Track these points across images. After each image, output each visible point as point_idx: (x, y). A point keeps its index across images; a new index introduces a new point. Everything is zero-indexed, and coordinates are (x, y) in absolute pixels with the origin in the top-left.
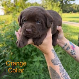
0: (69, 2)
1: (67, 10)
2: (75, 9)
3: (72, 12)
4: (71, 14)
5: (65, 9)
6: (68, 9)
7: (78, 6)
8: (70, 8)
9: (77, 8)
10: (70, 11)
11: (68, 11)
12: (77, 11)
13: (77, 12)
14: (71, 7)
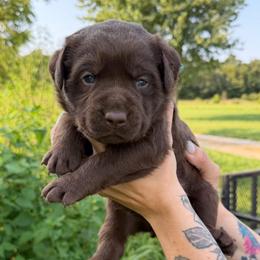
0: (207, 51)
1: (201, 86)
2: (234, 81)
3: (224, 94)
4: (217, 102)
5: (196, 84)
6: (208, 84)
7: (246, 68)
8: (215, 77)
9: (241, 76)
10: (213, 88)
11: (206, 91)
12: (243, 90)
13: (244, 96)
14: (217, 71)
